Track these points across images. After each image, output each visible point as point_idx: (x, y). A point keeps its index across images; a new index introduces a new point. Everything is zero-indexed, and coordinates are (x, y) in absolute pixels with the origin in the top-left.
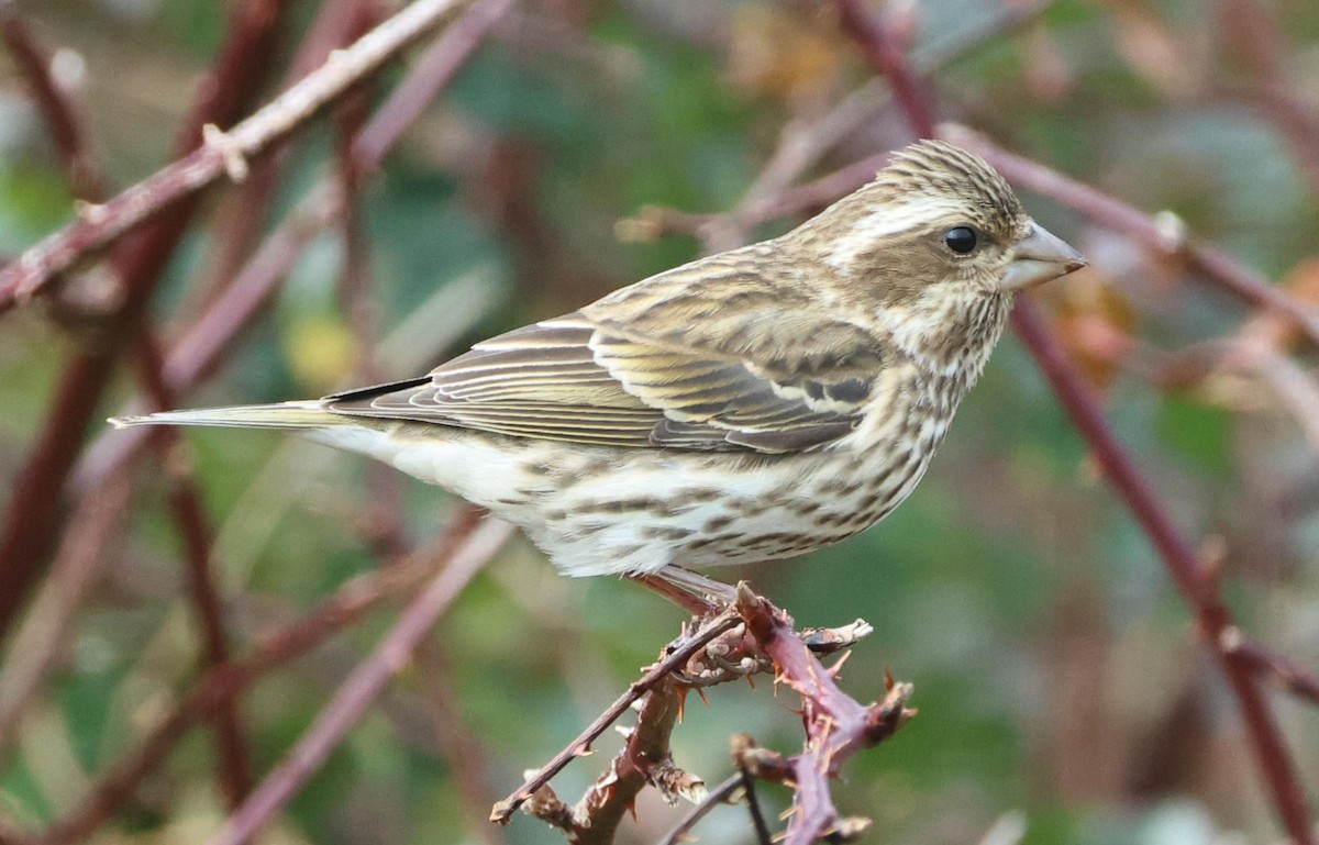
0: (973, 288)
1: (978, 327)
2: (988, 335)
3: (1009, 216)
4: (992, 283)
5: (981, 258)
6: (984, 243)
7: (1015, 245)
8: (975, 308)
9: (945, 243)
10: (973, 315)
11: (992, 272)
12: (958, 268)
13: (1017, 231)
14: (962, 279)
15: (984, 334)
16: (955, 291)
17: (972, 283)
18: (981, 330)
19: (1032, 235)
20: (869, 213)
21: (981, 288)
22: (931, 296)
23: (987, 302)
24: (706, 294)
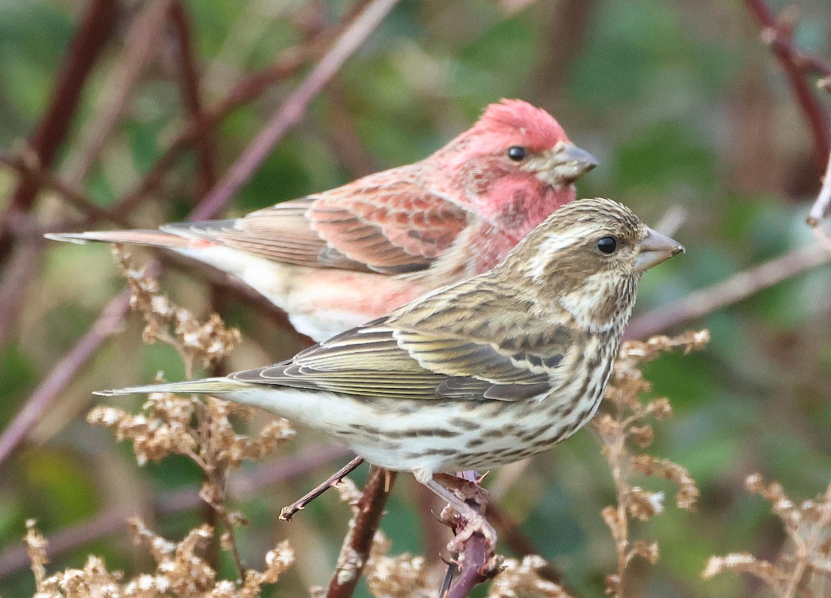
0: (617, 274)
1: (622, 297)
2: (629, 300)
3: (632, 226)
4: (629, 268)
5: (620, 255)
6: (621, 245)
7: (639, 243)
8: (620, 286)
9: (597, 248)
10: (619, 291)
11: (627, 262)
12: (607, 263)
13: (639, 234)
14: (610, 269)
15: (627, 301)
16: (607, 277)
17: (617, 271)
18: (625, 298)
19: (649, 236)
20: (547, 238)
21: (622, 274)
22: (593, 282)
23: (627, 281)
24: (462, 305)
